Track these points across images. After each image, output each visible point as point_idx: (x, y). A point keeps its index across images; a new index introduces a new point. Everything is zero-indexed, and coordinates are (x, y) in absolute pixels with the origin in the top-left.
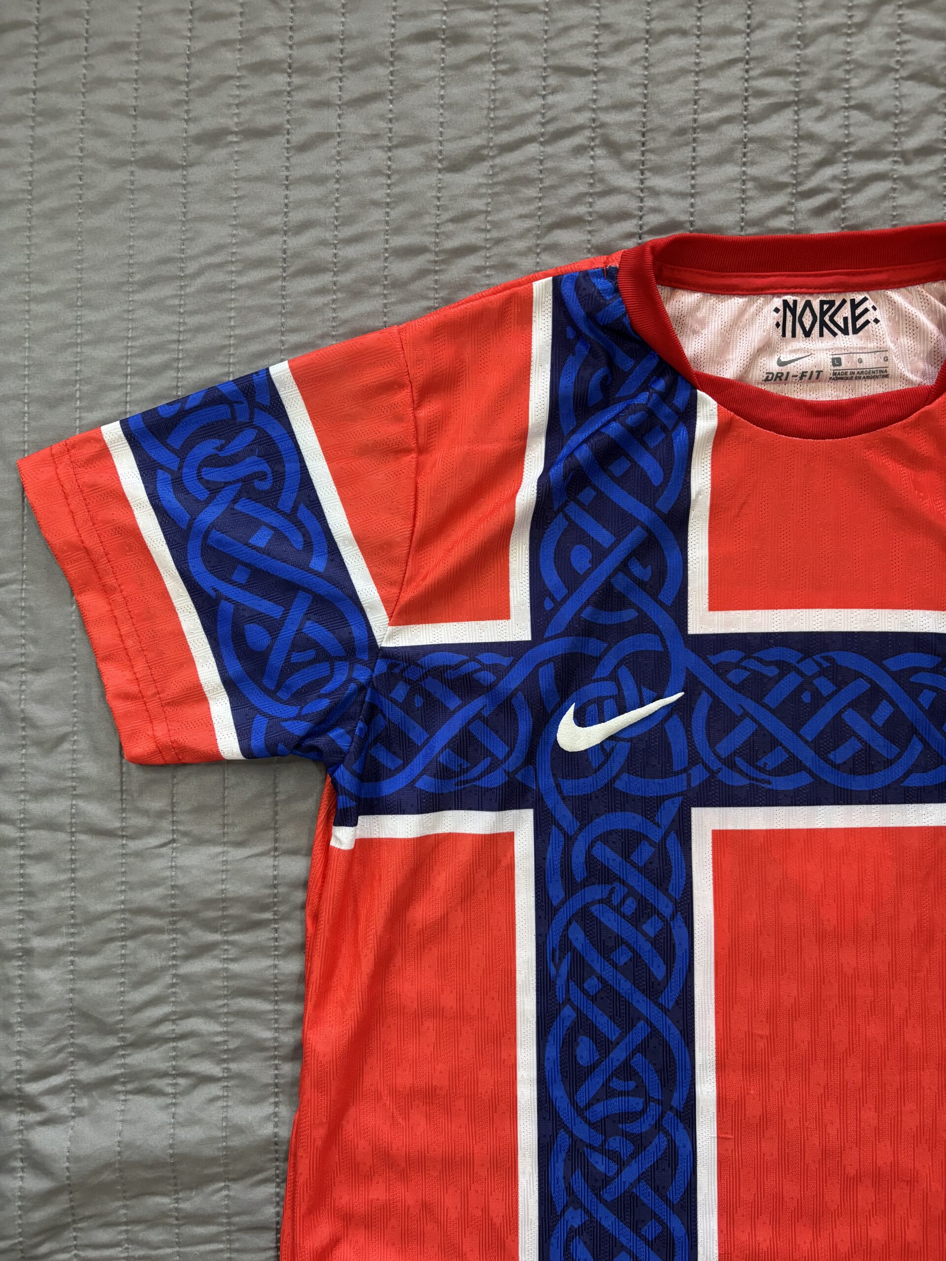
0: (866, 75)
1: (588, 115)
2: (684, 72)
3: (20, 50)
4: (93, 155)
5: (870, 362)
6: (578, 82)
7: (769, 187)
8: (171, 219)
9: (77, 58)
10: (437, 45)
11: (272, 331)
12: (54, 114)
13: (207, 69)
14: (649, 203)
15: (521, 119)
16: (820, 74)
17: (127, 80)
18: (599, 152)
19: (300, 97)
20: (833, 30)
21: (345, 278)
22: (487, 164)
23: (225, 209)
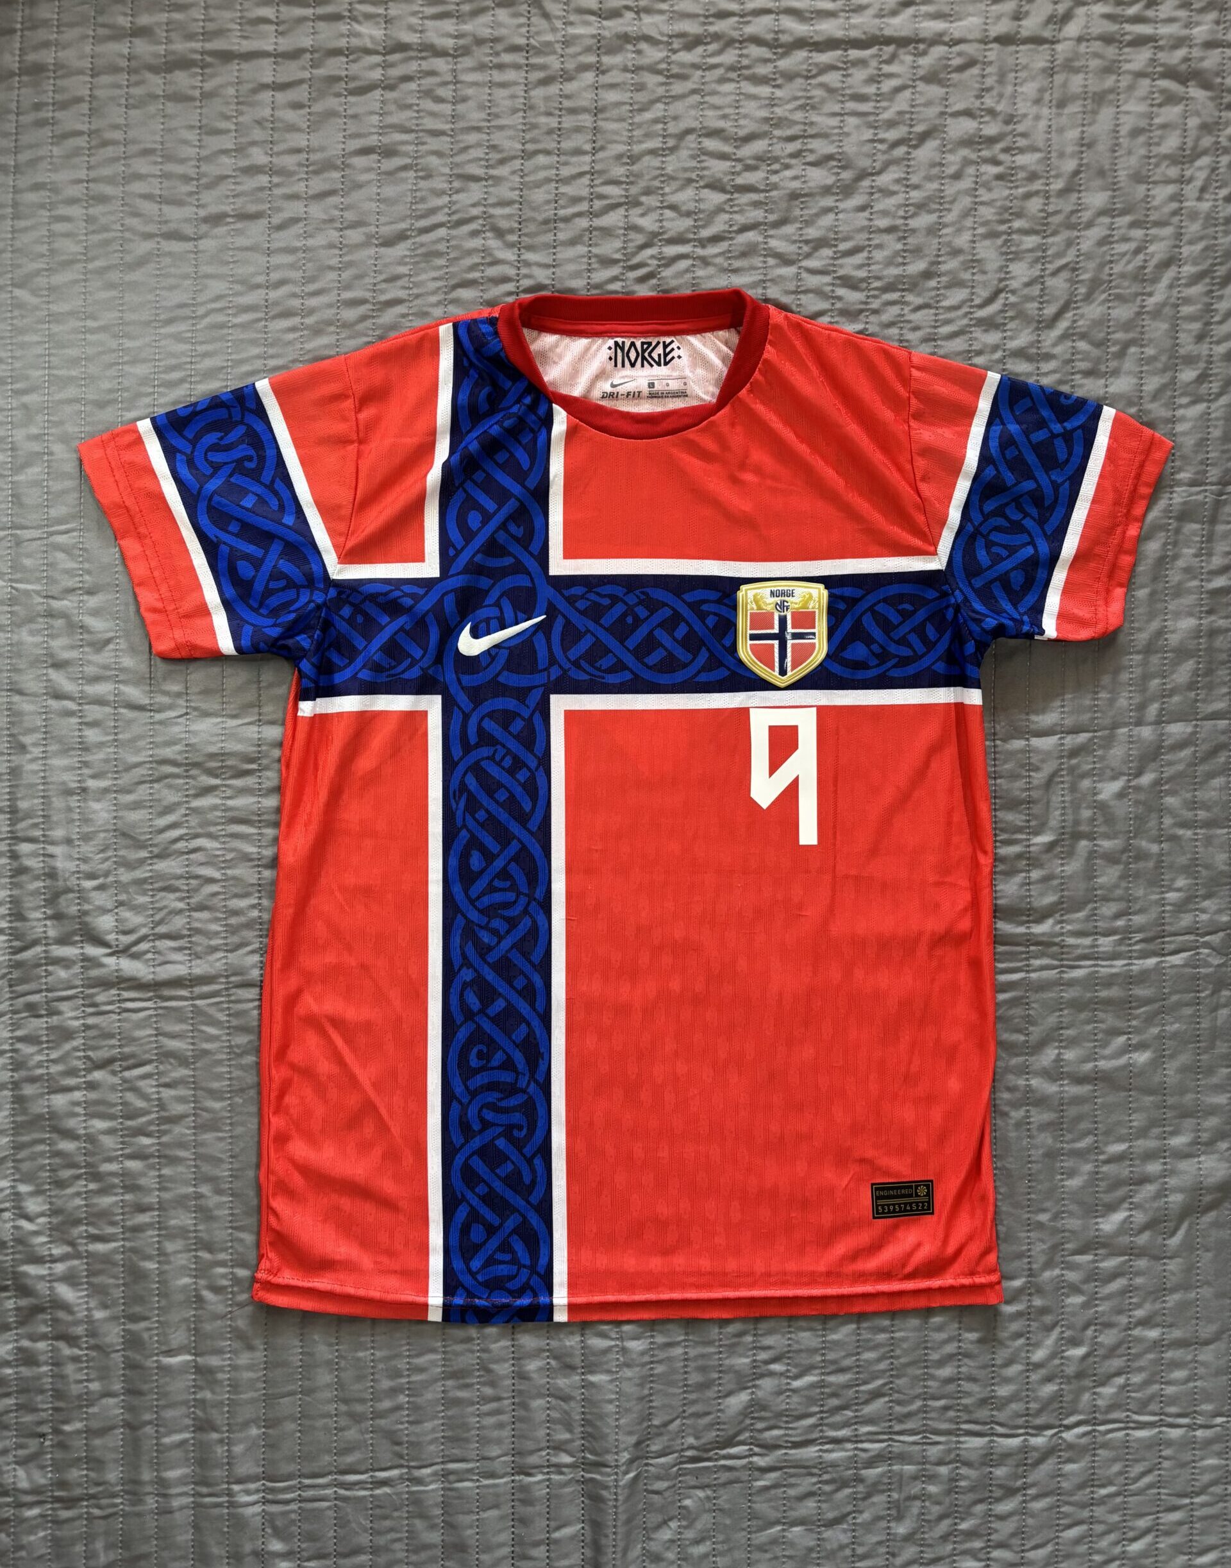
0: (675, 185)
1: (482, 209)
2: (548, 180)
3: (77, 152)
4: (130, 229)
5: (674, 385)
6: (474, 186)
7: (607, 262)
8: (186, 276)
9: (117, 159)
10: (375, 157)
11: (258, 357)
12: (102, 199)
13: (212, 170)
14: (524, 271)
15: (433, 211)
16: (642, 184)
17: (154, 176)
18: (488, 234)
19: (278, 191)
20: (653, 152)
21: (309, 321)
22: (410, 242)
23: (224, 270)
